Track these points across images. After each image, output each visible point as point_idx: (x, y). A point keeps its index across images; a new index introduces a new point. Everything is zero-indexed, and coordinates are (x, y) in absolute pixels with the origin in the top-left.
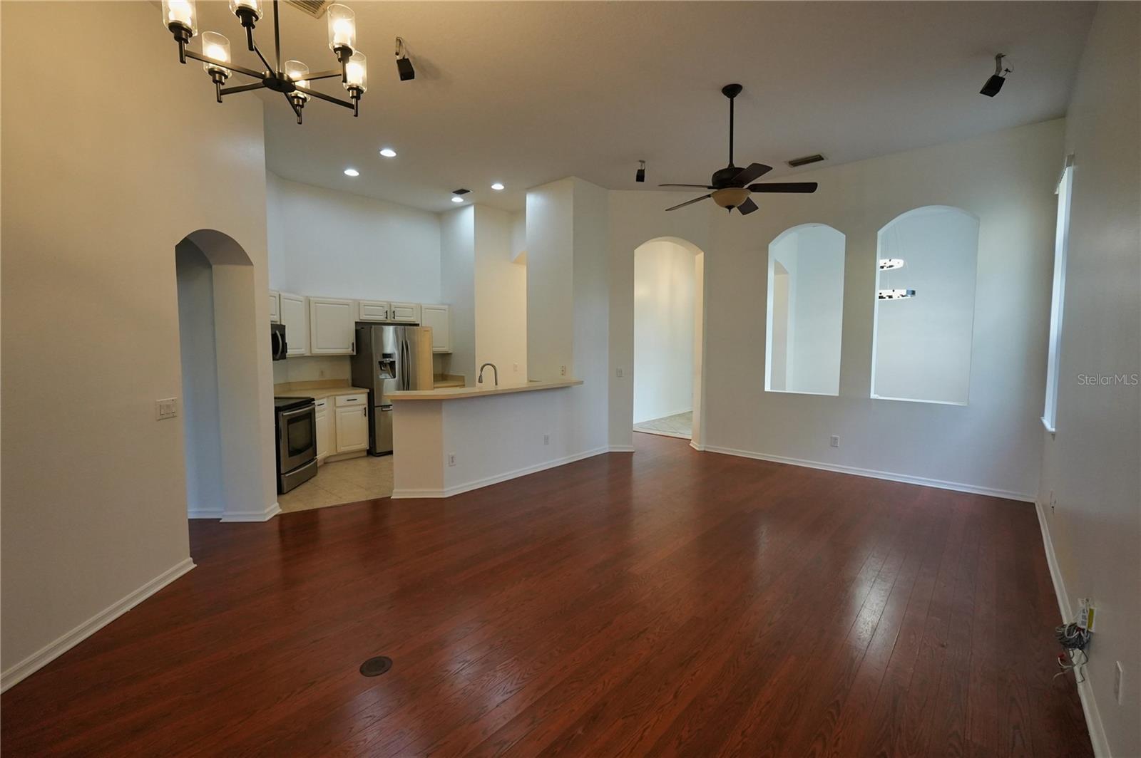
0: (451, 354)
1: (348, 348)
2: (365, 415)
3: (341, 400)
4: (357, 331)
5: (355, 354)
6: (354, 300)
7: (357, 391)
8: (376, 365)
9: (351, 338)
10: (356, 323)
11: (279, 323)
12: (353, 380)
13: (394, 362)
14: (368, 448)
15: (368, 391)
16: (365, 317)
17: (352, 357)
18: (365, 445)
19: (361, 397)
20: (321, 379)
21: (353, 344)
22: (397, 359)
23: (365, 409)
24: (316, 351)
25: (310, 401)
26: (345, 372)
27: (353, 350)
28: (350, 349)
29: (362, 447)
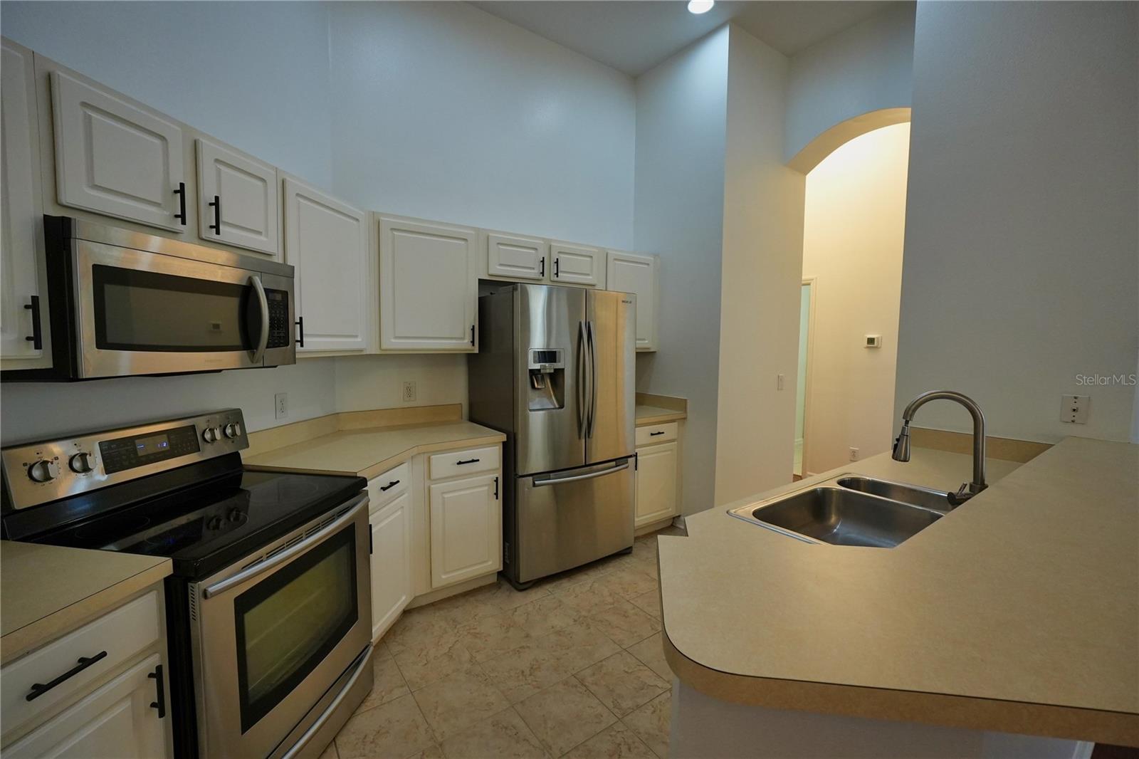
0: (654, 353)
1: (463, 339)
2: (496, 494)
3: (444, 463)
4: (480, 299)
5: (477, 351)
6: (477, 230)
7: (479, 441)
8: (523, 380)
9: (470, 316)
10: (481, 282)
11: (278, 259)
12: (471, 406)
13: (563, 370)
14: (501, 569)
15: (503, 437)
16: (499, 270)
17: (470, 358)
18: (493, 563)
19: (489, 453)
20: (406, 405)
21: (473, 329)
22: (566, 363)
23: (497, 481)
24: (393, 343)
25: (353, 487)
26: (456, 390)
27: (473, 342)
28: (468, 340)
29: (490, 569)
